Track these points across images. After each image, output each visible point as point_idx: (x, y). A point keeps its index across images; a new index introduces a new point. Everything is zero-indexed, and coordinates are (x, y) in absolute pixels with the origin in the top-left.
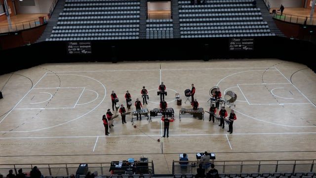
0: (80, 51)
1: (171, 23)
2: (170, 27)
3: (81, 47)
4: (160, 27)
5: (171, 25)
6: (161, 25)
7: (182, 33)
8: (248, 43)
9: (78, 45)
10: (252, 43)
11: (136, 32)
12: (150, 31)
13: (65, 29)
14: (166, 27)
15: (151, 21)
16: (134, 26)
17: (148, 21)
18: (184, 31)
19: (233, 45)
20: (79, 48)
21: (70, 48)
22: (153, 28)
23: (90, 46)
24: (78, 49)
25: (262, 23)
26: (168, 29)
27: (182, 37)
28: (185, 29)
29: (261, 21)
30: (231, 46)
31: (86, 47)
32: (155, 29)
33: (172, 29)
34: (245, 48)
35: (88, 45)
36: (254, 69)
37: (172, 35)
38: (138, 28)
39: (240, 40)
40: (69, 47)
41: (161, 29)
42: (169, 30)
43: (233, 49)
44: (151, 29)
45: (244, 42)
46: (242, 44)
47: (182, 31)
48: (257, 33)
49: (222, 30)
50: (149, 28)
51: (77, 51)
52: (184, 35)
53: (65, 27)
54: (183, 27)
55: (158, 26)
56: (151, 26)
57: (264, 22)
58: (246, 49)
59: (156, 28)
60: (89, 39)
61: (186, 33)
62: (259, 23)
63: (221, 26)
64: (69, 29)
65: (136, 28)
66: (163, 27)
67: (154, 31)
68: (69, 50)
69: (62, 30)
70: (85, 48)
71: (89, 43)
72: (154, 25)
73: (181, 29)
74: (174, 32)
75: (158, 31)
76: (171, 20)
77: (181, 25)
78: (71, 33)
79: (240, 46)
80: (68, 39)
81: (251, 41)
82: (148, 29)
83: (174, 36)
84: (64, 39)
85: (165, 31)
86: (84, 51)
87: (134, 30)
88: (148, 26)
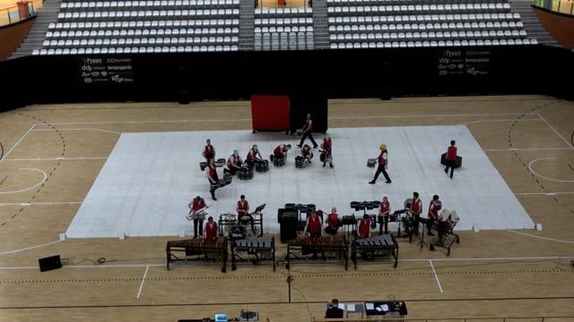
0: (109, 77)
1: (309, 15)
2: (306, 25)
3: (109, 68)
4: (284, 26)
5: (310, 21)
6: (287, 21)
7: (333, 37)
8: (479, 60)
9: (105, 64)
10: (487, 60)
11: (231, 35)
12: (262, 33)
13: (76, 30)
14: (299, 25)
15: (265, 12)
16: (228, 22)
17: (258, 12)
18: (337, 33)
19: (444, 64)
20: (106, 70)
21: (87, 72)
22: (269, 26)
23: (130, 67)
24: (104, 74)
25: (509, 16)
26: (303, 29)
27: (334, 46)
28: (340, 28)
29: (506, 11)
30: (441, 67)
31: (122, 68)
32: (272, 30)
33: (310, 29)
34: (473, 71)
35: (126, 64)
36: (490, 117)
37: (312, 43)
38: (237, 26)
39: (459, 53)
40: (84, 68)
41: (288, 29)
42: (306, 32)
43: (445, 73)
44: (265, 30)
45: (470, 57)
46: (464, 63)
47: (333, 33)
48: (499, 38)
49: (420, 31)
50: (261, 26)
51: (101, 76)
52: (338, 42)
53: (74, 25)
54: (336, 25)
55: (280, 22)
56: (265, 22)
57: (513, 13)
58: (475, 73)
59: (276, 26)
60: (127, 51)
61: (341, 37)
62: (502, 16)
63: (418, 23)
64: (83, 30)
65: (232, 27)
66: (291, 26)
67: (271, 33)
68: (84, 74)
69: (68, 30)
70: (120, 70)
71: (128, 60)
72: (273, 21)
73: (332, 29)
74: (315, 36)
75: (280, 33)
76: (309, 10)
77: (332, 20)
78: (88, 38)
79: (461, 66)
80: (81, 51)
81: (485, 56)
82: (258, 30)
83: (315, 45)
84: (74, 52)
85: (297, 33)
86: (115, 78)
87: (228, 31)
88: (258, 22)
